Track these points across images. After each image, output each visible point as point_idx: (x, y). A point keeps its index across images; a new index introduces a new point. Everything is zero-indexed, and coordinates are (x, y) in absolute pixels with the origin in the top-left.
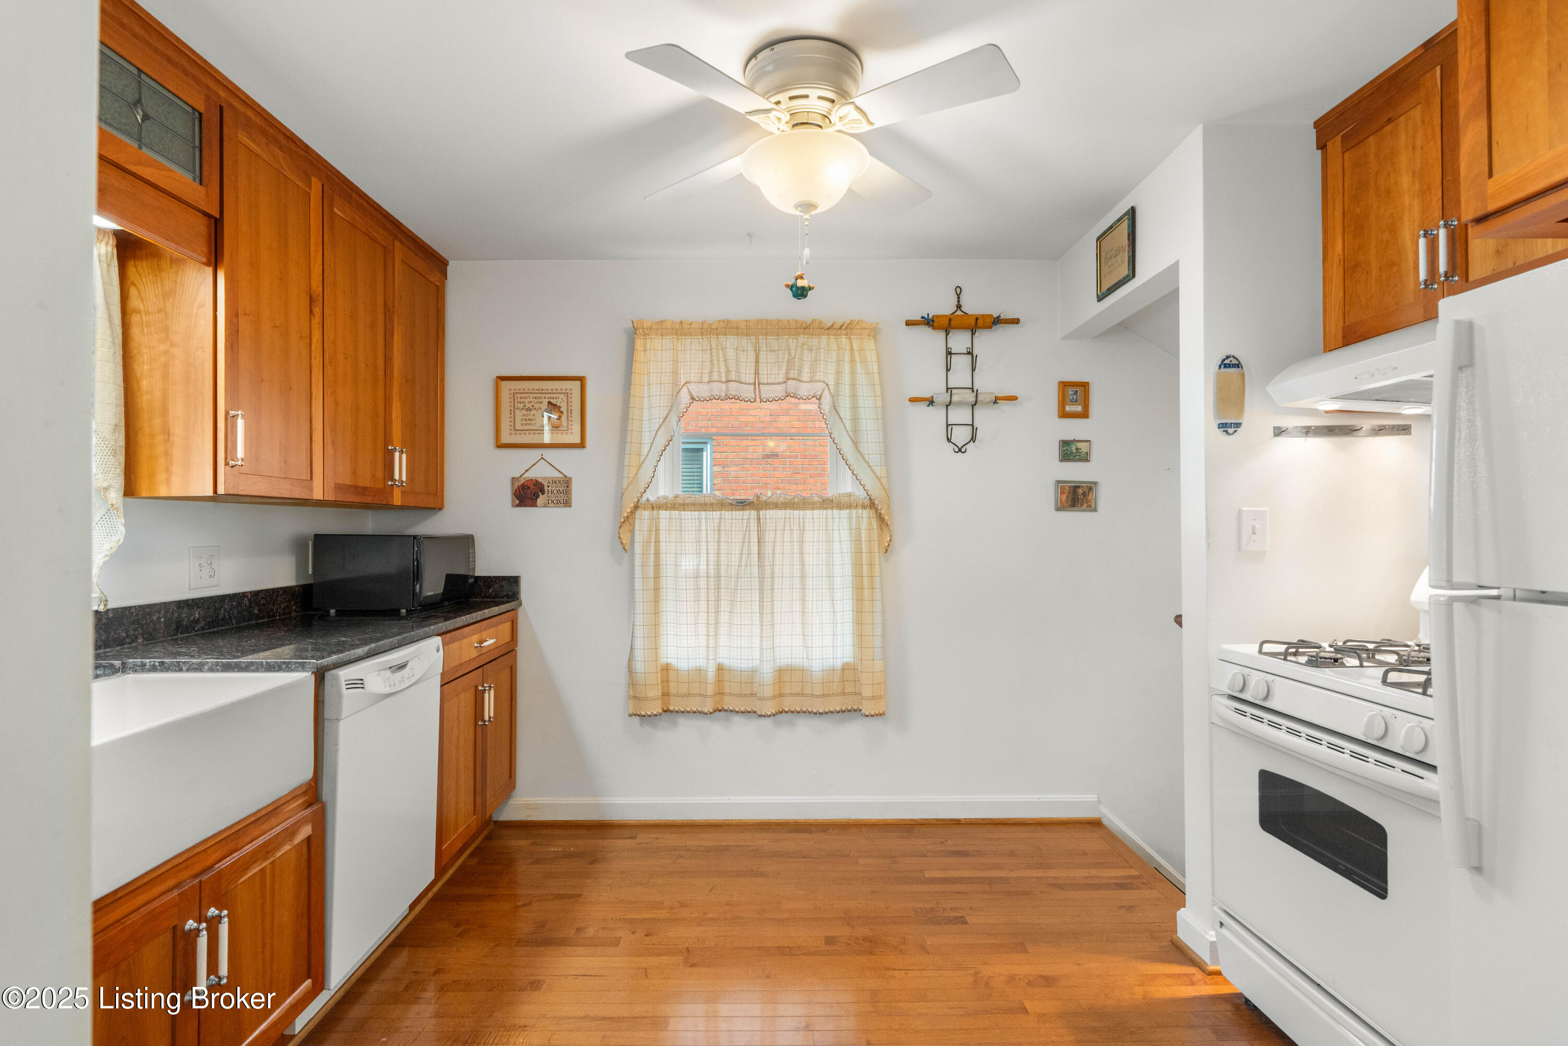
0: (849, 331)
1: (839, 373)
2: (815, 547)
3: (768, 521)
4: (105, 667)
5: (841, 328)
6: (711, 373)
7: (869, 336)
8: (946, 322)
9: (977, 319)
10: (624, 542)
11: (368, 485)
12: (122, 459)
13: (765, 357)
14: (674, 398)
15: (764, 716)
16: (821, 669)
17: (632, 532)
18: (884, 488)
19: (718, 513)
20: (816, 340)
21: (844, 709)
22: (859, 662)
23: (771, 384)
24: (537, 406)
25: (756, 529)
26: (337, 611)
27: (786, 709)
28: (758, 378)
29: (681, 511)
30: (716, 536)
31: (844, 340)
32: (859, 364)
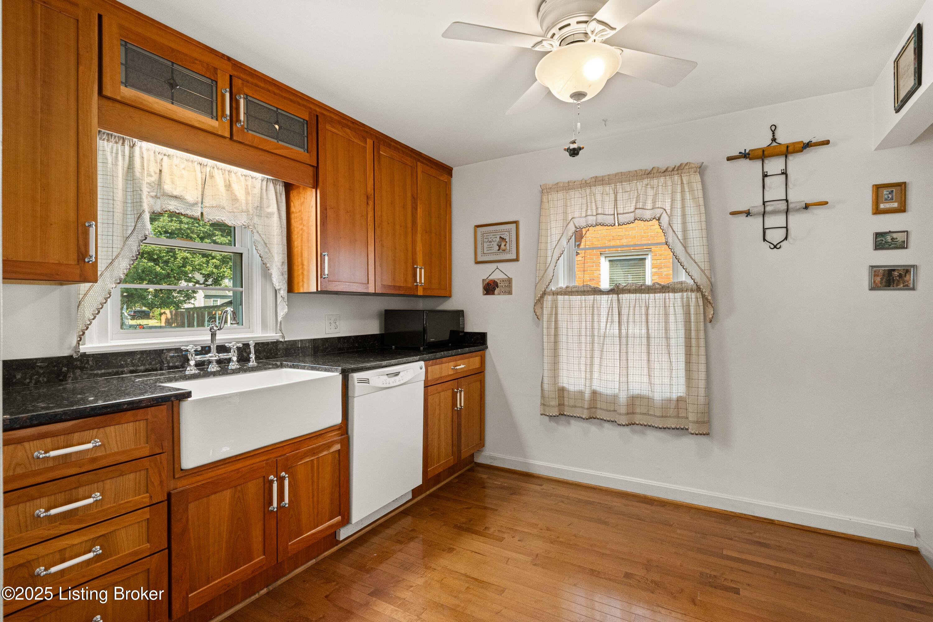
0: (680, 171)
1: (673, 200)
2: (656, 318)
3: (624, 301)
4: (273, 365)
5: (673, 170)
6: (587, 210)
7: (695, 172)
8: (760, 153)
9: (787, 147)
10: (538, 314)
11: (402, 285)
12: (286, 276)
13: (621, 196)
14: (564, 228)
15: (621, 425)
16: (661, 399)
17: (542, 308)
18: (707, 278)
19: (592, 296)
20: (656, 181)
21: (678, 427)
22: (687, 396)
23: (626, 213)
24: (494, 239)
25: (617, 306)
26: (395, 347)
27: (637, 423)
28: (617, 210)
29: (569, 295)
30: (591, 311)
31: (676, 178)
32: (688, 193)
